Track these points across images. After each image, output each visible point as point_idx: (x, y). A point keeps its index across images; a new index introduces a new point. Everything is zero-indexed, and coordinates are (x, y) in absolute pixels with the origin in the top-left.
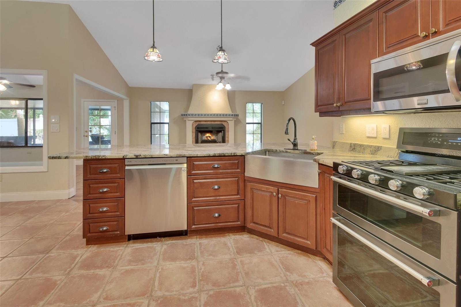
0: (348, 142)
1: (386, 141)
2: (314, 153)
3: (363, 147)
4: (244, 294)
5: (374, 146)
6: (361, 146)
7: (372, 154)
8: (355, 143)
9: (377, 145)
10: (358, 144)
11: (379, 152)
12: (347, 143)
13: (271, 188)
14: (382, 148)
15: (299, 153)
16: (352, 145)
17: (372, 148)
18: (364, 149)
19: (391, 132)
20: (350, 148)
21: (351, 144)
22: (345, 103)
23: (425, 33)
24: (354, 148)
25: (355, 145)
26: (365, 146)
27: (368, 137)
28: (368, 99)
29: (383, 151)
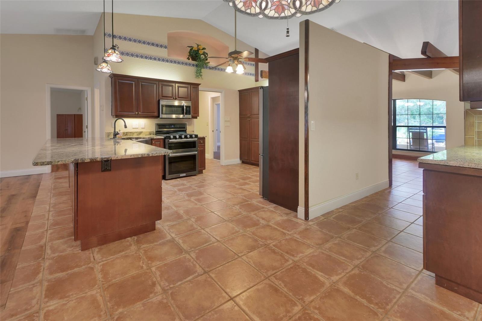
1: (143, 129)
5: (138, 132)
7: (138, 135)
9: (140, 131)
11: (141, 134)
16: (125, 133)
18: (133, 134)
19: (145, 125)
22: (142, 113)
23: (175, 98)
24: (127, 134)
25: (127, 133)
26: (134, 132)
27: (133, 128)
28: (155, 113)
29: (143, 133)
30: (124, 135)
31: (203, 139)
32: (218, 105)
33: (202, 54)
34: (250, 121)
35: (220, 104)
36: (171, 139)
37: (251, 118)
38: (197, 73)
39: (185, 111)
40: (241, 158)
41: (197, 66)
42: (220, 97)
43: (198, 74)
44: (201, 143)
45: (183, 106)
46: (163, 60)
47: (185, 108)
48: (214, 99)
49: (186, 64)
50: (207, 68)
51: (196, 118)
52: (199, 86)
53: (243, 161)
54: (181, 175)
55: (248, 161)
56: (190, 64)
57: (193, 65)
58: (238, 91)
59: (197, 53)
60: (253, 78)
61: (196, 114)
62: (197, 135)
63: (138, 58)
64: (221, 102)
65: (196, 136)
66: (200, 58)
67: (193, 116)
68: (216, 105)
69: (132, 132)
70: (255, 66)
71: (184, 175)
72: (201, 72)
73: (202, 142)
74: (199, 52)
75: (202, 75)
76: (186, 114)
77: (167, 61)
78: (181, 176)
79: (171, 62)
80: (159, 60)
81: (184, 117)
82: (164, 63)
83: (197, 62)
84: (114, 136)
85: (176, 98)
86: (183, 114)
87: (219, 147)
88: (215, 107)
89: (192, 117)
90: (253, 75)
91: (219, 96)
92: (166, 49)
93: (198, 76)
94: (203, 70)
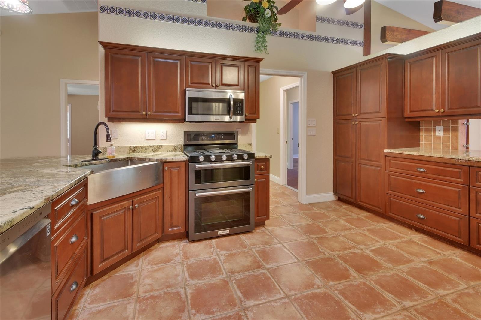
0: (128, 146)
1: (163, 141)
2: (120, 160)
3: (145, 148)
4: (195, 287)
5: (156, 146)
6: (142, 147)
7: (153, 152)
8: (135, 145)
9: (158, 145)
10: (139, 146)
11: (160, 150)
12: (125, 147)
13: (126, 203)
14: (162, 146)
15: (105, 162)
16: (132, 148)
17: (154, 147)
18: (146, 149)
19: (167, 135)
20: (129, 151)
21: (130, 147)
22: (154, 112)
23: (214, 85)
24: (135, 150)
25: (135, 147)
26: (147, 146)
27: (147, 140)
28: (178, 113)
29: (163, 148)
30: (131, 152)
31: (266, 161)
32: (296, 105)
33: (267, 8)
34: (358, 126)
35: (298, 102)
36: (200, 162)
37: (360, 120)
38: (258, 43)
39: (232, 109)
40: (336, 192)
41: (258, 30)
42: (299, 88)
43: (260, 45)
44: (261, 169)
45: (229, 100)
46: (199, 23)
47: (232, 103)
48: (289, 93)
49: (239, 28)
50: (275, 33)
51: (254, 120)
52: (261, 63)
53: (338, 197)
54: (221, 233)
55: (352, 200)
56: (245, 29)
57: (252, 30)
58: (332, 72)
59: (258, 7)
60: (360, 49)
61: (255, 114)
62: (254, 154)
63: (156, 21)
64: (300, 98)
65: (251, 156)
66: (263, 15)
67: (247, 118)
68: (291, 105)
69: (144, 147)
70: (363, 27)
71: (227, 231)
72: (264, 41)
73: (262, 167)
74: (262, 5)
75: (266, 46)
76: (235, 114)
77: (206, 24)
78: (219, 234)
79: (213, 25)
80: (192, 22)
81: (231, 120)
82: (201, 27)
83: (258, 24)
84: (93, 156)
85: (217, 86)
86: (229, 113)
87: (296, 161)
88: (291, 107)
89: (246, 120)
90: (360, 44)
91: (298, 86)
92: (204, 3)
93: (260, 47)
94: (268, 38)
